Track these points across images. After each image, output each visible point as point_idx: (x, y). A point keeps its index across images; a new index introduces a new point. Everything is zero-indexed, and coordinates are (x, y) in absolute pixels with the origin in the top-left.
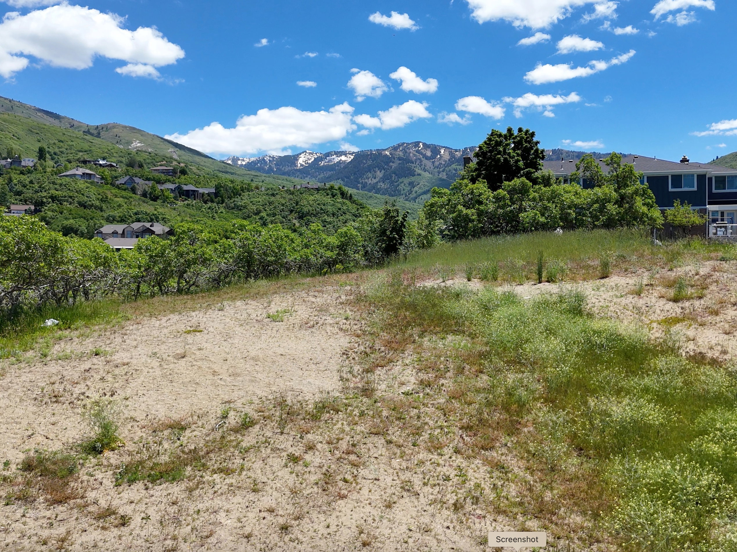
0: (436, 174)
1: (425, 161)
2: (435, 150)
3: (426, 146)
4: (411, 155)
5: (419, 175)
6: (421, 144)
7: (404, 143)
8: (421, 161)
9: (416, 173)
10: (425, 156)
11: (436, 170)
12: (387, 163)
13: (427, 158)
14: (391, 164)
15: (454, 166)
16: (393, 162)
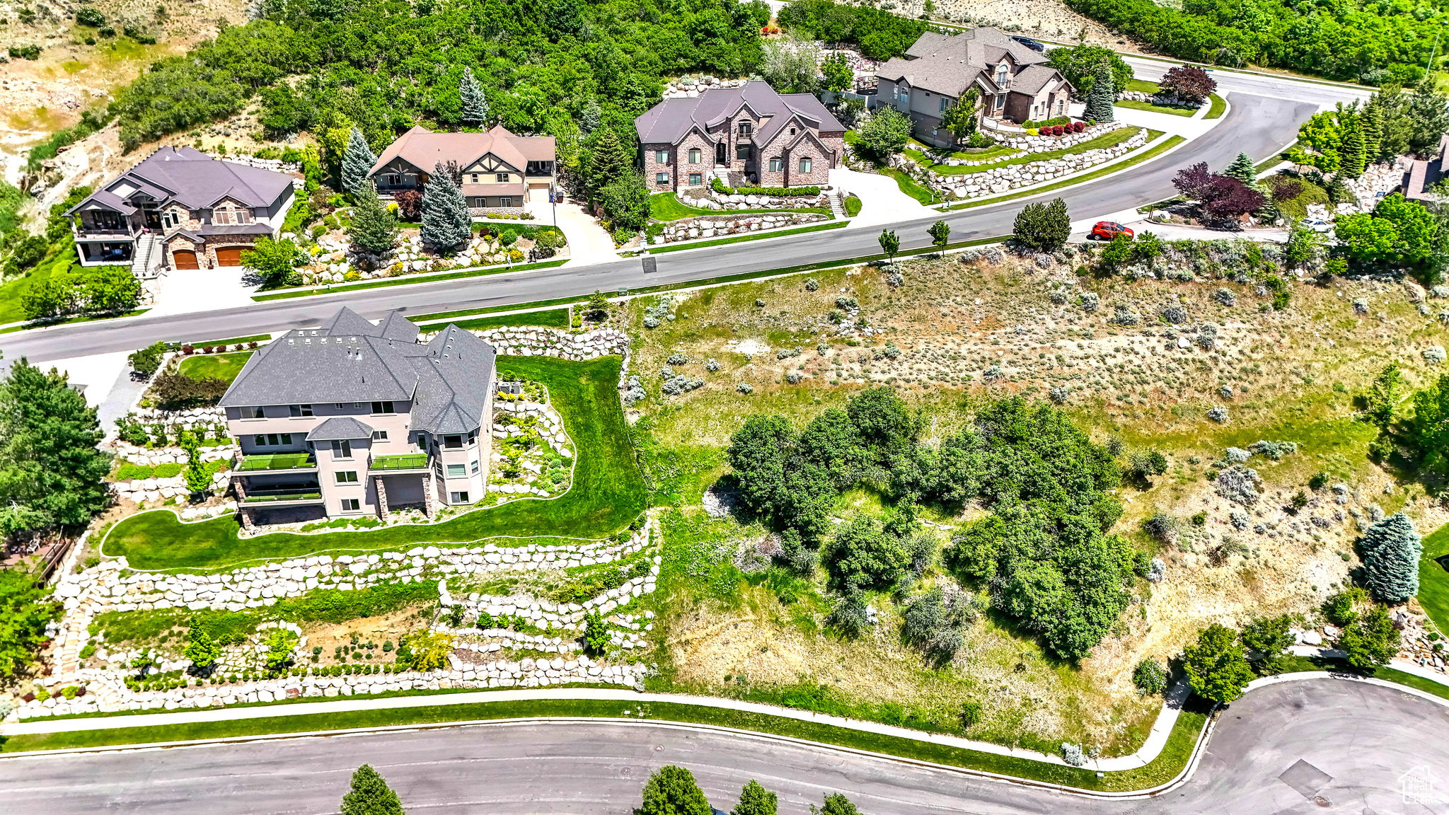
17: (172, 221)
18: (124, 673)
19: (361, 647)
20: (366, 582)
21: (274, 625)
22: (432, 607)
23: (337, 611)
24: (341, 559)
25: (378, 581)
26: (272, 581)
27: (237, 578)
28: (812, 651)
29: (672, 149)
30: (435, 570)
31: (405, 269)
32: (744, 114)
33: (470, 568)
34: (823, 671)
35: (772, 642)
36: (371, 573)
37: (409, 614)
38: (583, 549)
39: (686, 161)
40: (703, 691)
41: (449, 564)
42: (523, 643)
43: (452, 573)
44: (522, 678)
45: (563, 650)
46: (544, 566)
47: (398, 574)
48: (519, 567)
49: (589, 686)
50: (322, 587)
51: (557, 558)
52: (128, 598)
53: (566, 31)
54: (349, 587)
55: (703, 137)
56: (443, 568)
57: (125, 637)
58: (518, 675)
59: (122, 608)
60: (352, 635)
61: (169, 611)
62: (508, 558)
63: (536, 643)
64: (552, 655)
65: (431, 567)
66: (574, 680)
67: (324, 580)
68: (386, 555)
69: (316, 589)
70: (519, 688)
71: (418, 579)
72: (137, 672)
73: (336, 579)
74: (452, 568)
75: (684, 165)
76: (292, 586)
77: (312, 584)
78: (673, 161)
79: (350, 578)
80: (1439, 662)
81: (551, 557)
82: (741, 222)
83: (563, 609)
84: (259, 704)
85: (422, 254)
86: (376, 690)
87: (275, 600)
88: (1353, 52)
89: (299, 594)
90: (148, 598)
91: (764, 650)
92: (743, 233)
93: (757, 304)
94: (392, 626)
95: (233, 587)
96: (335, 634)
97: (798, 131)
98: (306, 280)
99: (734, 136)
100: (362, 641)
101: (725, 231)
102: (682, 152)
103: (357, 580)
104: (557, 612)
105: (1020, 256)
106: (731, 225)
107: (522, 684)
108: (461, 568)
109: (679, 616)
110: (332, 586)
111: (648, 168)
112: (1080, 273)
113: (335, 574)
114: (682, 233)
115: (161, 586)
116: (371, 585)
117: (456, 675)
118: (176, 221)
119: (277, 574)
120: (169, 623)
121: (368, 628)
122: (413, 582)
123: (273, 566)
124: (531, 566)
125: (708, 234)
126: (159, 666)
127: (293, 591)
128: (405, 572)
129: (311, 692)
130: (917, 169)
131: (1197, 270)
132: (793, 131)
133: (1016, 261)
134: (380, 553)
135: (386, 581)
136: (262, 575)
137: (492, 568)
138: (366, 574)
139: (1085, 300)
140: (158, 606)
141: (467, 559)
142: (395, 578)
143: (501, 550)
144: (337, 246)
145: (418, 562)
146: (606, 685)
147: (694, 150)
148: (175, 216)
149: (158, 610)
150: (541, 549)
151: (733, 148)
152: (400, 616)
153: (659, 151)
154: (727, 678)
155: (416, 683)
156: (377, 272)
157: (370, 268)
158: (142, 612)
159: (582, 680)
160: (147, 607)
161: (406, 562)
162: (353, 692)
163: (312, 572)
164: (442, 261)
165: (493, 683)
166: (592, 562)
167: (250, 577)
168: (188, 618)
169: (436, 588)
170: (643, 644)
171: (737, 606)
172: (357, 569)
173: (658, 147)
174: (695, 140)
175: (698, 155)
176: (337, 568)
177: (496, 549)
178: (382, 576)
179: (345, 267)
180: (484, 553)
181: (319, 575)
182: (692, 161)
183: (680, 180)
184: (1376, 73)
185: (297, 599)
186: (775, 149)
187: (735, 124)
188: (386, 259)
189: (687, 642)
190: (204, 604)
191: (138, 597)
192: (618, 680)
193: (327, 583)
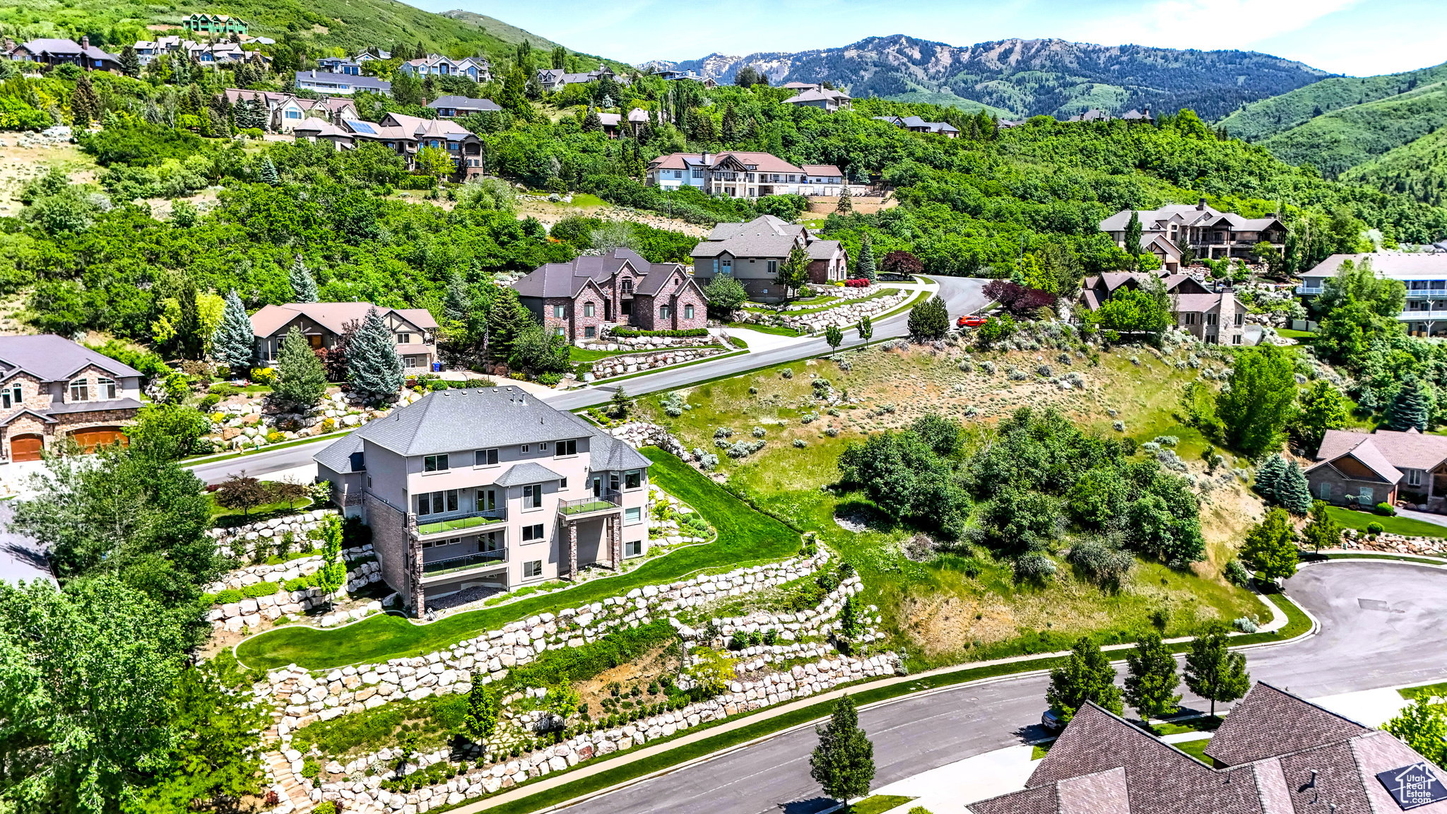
0: (936, 89)
1: (913, 68)
2: (928, 50)
3: (913, 42)
4: (891, 57)
5: (914, 90)
6: (903, 40)
7: (874, 38)
8: (908, 68)
9: (908, 88)
10: (910, 58)
11: (935, 82)
12: (855, 72)
13: (915, 63)
14: (862, 73)
15: (961, 76)
16: (866, 70)
17: (12, 398)
18: (375, 781)
19: (626, 696)
20: (596, 633)
21: (518, 696)
22: (674, 645)
23: (583, 667)
24: (563, 613)
25: (608, 630)
26: (497, 650)
27: (458, 653)
28: (1016, 610)
29: (568, 303)
30: (659, 608)
31: (337, 425)
32: (626, 272)
33: (691, 601)
34: (1034, 622)
35: (980, 610)
36: (599, 622)
37: (655, 655)
38: (785, 565)
39: (582, 314)
40: (953, 660)
41: (670, 600)
42: (782, 654)
43: (675, 610)
44: (798, 689)
45: (821, 652)
46: (758, 587)
47: (626, 619)
48: (735, 592)
49: (856, 683)
50: (551, 647)
51: (766, 577)
52: (332, 701)
53: (366, 236)
54: (580, 642)
55: (597, 291)
56: (666, 606)
57: (351, 744)
58: (793, 686)
59: (326, 715)
60: (609, 687)
61: (388, 706)
62: (723, 585)
63: (794, 652)
64: (815, 659)
65: (655, 607)
66: (841, 680)
67: (552, 639)
68: (608, 601)
69: (546, 651)
70: (797, 699)
71: (646, 621)
72: (392, 774)
73: (564, 636)
74: (674, 605)
75: (580, 320)
76: (521, 652)
77: (540, 646)
78: (570, 314)
79: (579, 632)
80: (1352, 543)
81: (761, 576)
82: (659, 357)
83: (801, 617)
84: (553, 774)
85: (353, 409)
86: (669, 731)
87: (506, 671)
88: (967, 255)
89: (530, 659)
90: (360, 695)
91: (979, 618)
92: (660, 364)
93: (752, 392)
94: (645, 669)
95: (456, 664)
96: (592, 690)
97: (680, 281)
98: (216, 448)
99: (618, 291)
100: (623, 691)
101: (646, 366)
102: (579, 306)
103: (587, 632)
104: (797, 621)
105: (920, 343)
106: (651, 360)
107: (800, 694)
108: (683, 602)
109: (897, 605)
110: (562, 645)
111: (547, 321)
112: (968, 351)
113: (560, 631)
114: (609, 370)
115: (370, 678)
116: (602, 636)
117: (740, 697)
118: (18, 399)
119: (499, 642)
120: (396, 719)
121: (623, 675)
122: (641, 624)
123: (493, 634)
124: (746, 589)
125: (632, 369)
126: (416, 762)
127: (523, 656)
128: (632, 616)
129: (604, 746)
130: (765, 317)
131: (1039, 341)
132: (676, 281)
133: (919, 348)
134: (601, 601)
135: (616, 629)
136: (484, 646)
137: (711, 597)
138: (595, 623)
139: (985, 367)
140: (371, 704)
141: (687, 592)
142: (622, 624)
143: (714, 578)
144: (246, 409)
145: (642, 603)
146: (870, 679)
147: (589, 303)
148: (18, 393)
149: (373, 709)
150: (749, 571)
151: (618, 304)
152: (648, 660)
153: (557, 306)
154: (966, 647)
155: (704, 714)
156: (303, 431)
157: (295, 427)
158: (352, 716)
159: (847, 680)
160: (358, 708)
161: (630, 604)
162: (646, 737)
163: (538, 632)
164: (377, 413)
165: (774, 699)
166: (796, 577)
167: (471, 650)
168: (415, 710)
169: (669, 625)
170: (881, 635)
171: (939, 587)
172: (584, 620)
173: (556, 301)
174: (589, 295)
175: (591, 308)
176: (563, 625)
177: (707, 578)
178: (611, 623)
179: (263, 430)
180: (699, 584)
181: (546, 635)
182: (587, 314)
183: (577, 332)
184: (983, 270)
185: (529, 666)
186: (662, 298)
187: (619, 280)
188: (312, 416)
189: (917, 625)
190: (426, 692)
191: (346, 696)
192: (879, 672)
193: (556, 642)
